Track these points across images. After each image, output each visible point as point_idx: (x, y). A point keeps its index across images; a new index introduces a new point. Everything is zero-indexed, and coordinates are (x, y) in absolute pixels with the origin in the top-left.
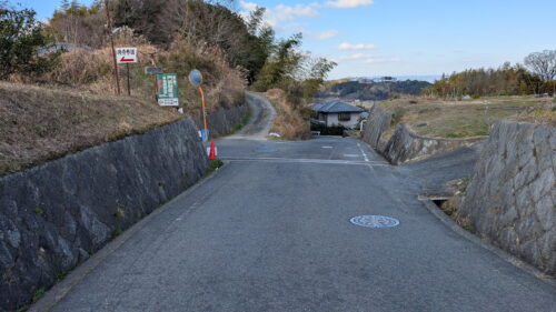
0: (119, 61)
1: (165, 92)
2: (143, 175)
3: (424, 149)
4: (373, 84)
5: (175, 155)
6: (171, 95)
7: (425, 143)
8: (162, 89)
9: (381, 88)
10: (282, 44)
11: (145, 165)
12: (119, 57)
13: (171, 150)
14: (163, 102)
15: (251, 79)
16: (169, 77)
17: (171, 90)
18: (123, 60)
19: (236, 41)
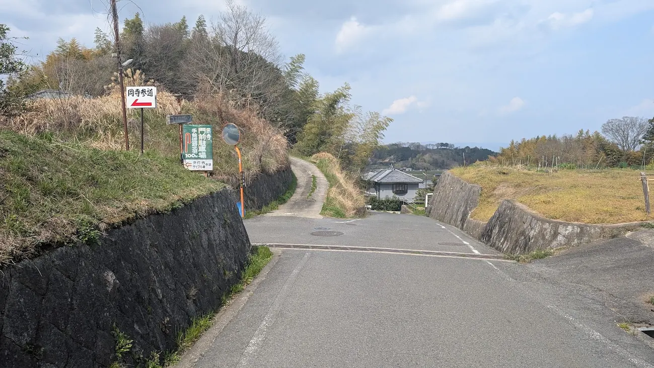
0: (129, 105)
1: (195, 151)
2: (163, 281)
3: (560, 238)
4: (427, 151)
5: (210, 245)
6: (203, 155)
7: (561, 230)
8: (190, 146)
9: (436, 157)
10: (327, 99)
11: (167, 265)
12: (130, 100)
13: (204, 237)
14: (191, 165)
15: (292, 139)
16: (201, 129)
17: (203, 148)
18: (135, 104)
19: (272, 94)
